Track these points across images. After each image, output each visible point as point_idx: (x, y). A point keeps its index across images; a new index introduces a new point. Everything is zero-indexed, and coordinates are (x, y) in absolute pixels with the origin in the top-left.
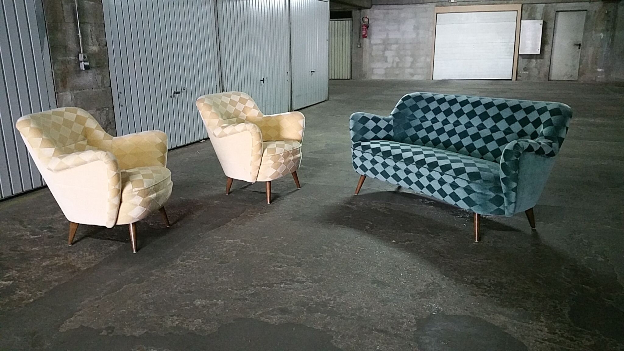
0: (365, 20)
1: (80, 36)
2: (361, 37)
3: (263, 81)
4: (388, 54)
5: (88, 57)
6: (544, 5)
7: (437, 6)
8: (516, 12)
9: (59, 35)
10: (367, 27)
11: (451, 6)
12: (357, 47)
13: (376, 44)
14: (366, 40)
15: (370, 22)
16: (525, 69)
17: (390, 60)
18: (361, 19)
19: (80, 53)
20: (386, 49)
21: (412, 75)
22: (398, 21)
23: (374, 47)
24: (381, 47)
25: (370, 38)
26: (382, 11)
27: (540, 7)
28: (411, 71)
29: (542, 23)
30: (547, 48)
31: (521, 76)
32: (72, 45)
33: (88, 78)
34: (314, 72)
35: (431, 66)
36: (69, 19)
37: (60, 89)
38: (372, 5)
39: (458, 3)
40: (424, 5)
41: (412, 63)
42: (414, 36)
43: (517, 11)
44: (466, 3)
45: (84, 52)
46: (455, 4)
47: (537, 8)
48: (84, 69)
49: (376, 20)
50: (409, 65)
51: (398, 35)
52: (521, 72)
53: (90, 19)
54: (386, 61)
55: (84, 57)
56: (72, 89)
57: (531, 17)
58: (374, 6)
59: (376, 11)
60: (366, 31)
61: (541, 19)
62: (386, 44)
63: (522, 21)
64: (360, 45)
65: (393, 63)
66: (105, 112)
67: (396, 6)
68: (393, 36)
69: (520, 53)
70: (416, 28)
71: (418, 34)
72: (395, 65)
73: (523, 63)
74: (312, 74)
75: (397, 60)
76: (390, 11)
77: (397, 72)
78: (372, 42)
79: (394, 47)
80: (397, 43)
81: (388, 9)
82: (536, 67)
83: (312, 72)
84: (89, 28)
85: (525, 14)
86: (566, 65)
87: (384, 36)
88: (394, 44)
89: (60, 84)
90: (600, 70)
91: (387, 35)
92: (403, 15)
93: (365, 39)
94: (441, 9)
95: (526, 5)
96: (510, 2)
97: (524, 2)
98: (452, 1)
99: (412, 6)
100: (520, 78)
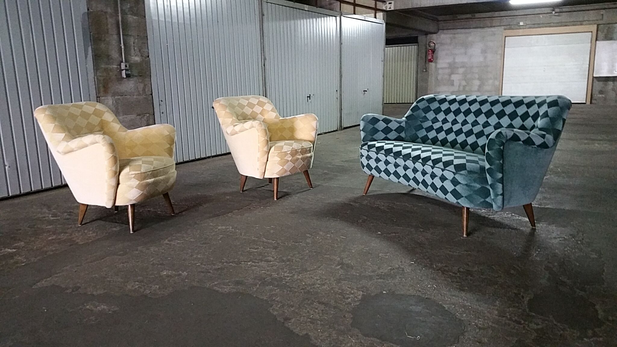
0: (432, 45)
1: (123, 47)
2: (427, 62)
3: (310, 97)
4: (454, 77)
5: (129, 66)
7: (505, 29)
8: (590, 33)
9: (103, 46)
10: (433, 51)
11: (520, 29)
12: (423, 72)
13: (442, 68)
14: (433, 64)
15: (436, 47)
16: (601, 92)
17: (456, 83)
18: (427, 43)
19: (122, 62)
20: (452, 73)
22: (466, 45)
23: (440, 71)
24: (447, 71)
25: (436, 63)
26: (448, 36)
31: (596, 100)
32: (114, 54)
33: (129, 86)
34: (366, 91)
36: (113, 31)
37: (102, 94)
38: (439, 30)
39: (528, 26)
40: (493, 29)
41: (480, 86)
42: (481, 59)
43: (592, 32)
44: (536, 26)
45: (126, 62)
46: (524, 27)
47: (615, 28)
48: (125, 77)
49: (442, 44)
50: (476, 88)
51: (465, 59)
52: (597, 95)
53: (133, 32)
54: (453, 85)
55: (126, 66)
56: (114, 95)
57: (608, 38)
58: (440, 31)
59: (443, 36)
60: (432, 56)
62: (453, 68)
63: (598, 42)
64: (426, 69)
65: (459, 87)
66: (146, 117)
67: (463, 31)
68: (459, 59)
69: (595, 76)
70: (484, 52)
71: (485, 58)
72: (461, 88)
73: (598, 85)
74: (364, 93)
75: (464, 83)
76: (457, 36)
78: (439, 66)
79: (461, 70)
80: (463, 67)
81: (455, 34)
82: (613, 90)
83: (364, 91)
84: (131, 41)
85: (601, 35)
87: (449, 60)
88: (461, 67)
89: (102, 89)
91: (454, 59)
92: (470, 39)
93: (430, 63)
94: (508, 32)
95: (602, 25)
96: (584, 23)
97: (600, 22)
98: (521, 24)
99: (479, 30)
100: (595, 101)
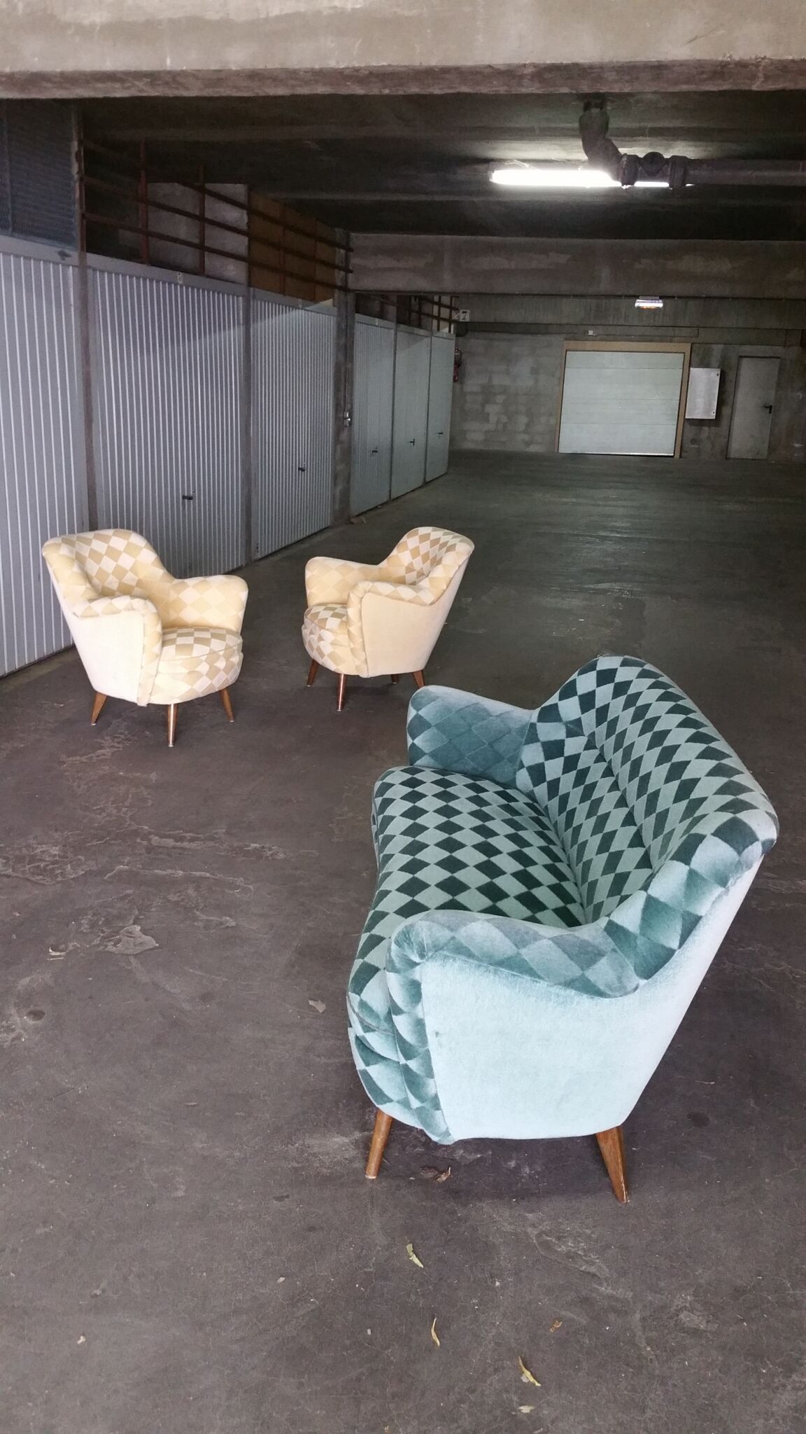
4: (492, 409)
6: (721, 346)
7: (566, 339)
8: (683, 355)
10: (458, 364)
11: (588, 340)
13: (472, 393)
14: (457, 385)
15: (462, 357)
16: (693, 441)
17: (493, 419)
20: (486, 401)
21: (528, 444)
22: (508, 359)
23: (469, 398)
24: (480, 398)
25: (461, 383)
26: (482, 342)
27: (717, 349)
28: (526, 437)
29: (719, 373)
30: (726, 411)
31: (686, 452)
35: (555, 432)
38: (467, 331)
39: (599, 338)
40: (547, 338)
41: (528, 425)
42: (530, 383)
43: (684, 353)
44: (611, 337)
46: (594, 338)
47: (713, 350)
49: (471, 354)
50: (522, 428)
51: (507, 381)
52: (688, 445)
54: (487, 420)
57: (704, 364)
59: (473, 341)
60: (458, 372)
61: (719, 367)
62: (487, 393)
63: (691, 369)
65: (497, 423)
67: (504, 336)
68: (498, 381)
69: (686, 417)
70: (535, 371)
71: (537, 381)
72: (500, 427)
73: (691, 432)
75: (504, 419)
76: (495, 343)
77: (503, 439)
78: (466, 389)
79: (500, 399)
80: (503, 393)
81: (491, 339)
82: (709, 438)
85: (695, 359)
86: (752, 436)
87: (483, 380)
88: (499, 394)
90: (797, 445)
91: (490, 379)
94: (572, 344)
95: (697, 345)
96: (675, 339)
97: (694, 340)
98: (591, 333)
99: (529, 337)
100: (686, 454)
